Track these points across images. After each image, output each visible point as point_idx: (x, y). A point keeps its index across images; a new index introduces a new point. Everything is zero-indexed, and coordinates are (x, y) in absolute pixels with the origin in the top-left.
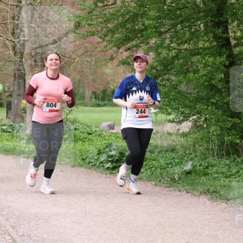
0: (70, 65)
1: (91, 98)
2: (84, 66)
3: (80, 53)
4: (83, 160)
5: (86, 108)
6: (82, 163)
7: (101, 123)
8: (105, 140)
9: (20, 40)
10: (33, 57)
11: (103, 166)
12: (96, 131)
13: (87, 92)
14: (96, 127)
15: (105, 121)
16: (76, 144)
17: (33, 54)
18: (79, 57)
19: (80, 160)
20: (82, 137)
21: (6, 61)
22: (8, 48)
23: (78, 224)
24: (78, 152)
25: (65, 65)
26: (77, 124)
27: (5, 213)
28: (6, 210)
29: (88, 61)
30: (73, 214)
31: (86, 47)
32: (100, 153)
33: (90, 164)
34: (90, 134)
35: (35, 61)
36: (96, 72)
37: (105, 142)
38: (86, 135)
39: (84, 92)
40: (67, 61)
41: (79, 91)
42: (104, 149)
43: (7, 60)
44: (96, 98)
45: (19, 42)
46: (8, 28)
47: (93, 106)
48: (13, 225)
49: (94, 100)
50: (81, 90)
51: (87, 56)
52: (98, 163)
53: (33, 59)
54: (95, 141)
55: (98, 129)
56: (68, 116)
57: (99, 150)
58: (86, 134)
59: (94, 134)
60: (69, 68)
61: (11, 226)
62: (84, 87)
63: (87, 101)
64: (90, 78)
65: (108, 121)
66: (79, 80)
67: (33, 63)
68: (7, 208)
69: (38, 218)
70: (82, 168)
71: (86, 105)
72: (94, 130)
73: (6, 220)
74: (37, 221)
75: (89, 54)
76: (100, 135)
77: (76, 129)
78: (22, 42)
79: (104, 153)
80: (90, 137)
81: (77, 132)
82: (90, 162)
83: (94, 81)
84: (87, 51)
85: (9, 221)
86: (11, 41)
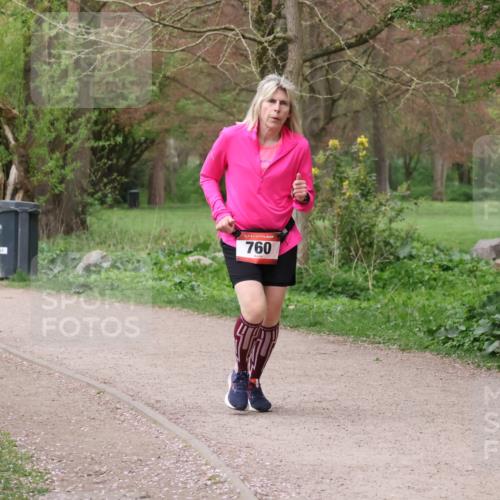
0: (398, 97)
1: (449, 179)
2: (431, 99)
3: (422, 68)
4: (431, 332)
5: (437, 205)
6: (427, 340)
7: (475, 242)
8: (485, 284)
9: (275, 38)
10: (305, 79)
11: (480, 350)
12: (461, 262)
13: (439, 163)
14: (462, 251)
15: (485, 236)
16: (413, 294)
17: (307, 71)
18: (419, 77)
19: (422, 334)
20: (427, 277)
21: (242, 90)
22: (246, 57)
23: (418, 491)
24: (416, 314)
25: (385, 99)
26: (415, 244)
27: (239, 461)
28: (243, 455)
29: (442, 88)
30: (407, 467)
31: (439, 52)
32: (472, 316)
33: (448, 345)
34: (446, 269)
35: (312, 90)
36: (461, 115)
37: (486, 288)
38: (438, 272)
39: (433, 163)
40: (390, 87)
41: (418, 161)
42: (484, 306)
43: (243, 86)
44: (461, 179)
45: (271, 43)
46: (246, 9)
47: (453, 200)
48: (259, 491)
49: (457, 183)
50: (425, 160)
51: (439, 75)
52: (467, 342)
53: (306, 85)
54: (460, 287)
55: (467, 257)
56: (394, 225)
57: (471, 310)
58: (436, 268)
59: (456, 270)
60: (396, 105)
61: (256, 494)
62: (432, 153)
63: (440, 186)
64: (448, 131)
65: (493, 237)
66: (421, 135)
67: (306, 95)
68: (245, 449)
69: (322, 475)
70: (428, 354)
71: (436, 197)
72: (456, 257)
73: (242, 480)
74: (317, 483)
75: (445, 68)
76: (471, 272)
77: (411, 257)
78: (280, 42)
79: (482, 315)
80: (448, 275)
81: (413, 264)
82: (447, 339)
83: (455, 135)
84: (440, 63)
85: (249, 482)
86: (254, 40)
